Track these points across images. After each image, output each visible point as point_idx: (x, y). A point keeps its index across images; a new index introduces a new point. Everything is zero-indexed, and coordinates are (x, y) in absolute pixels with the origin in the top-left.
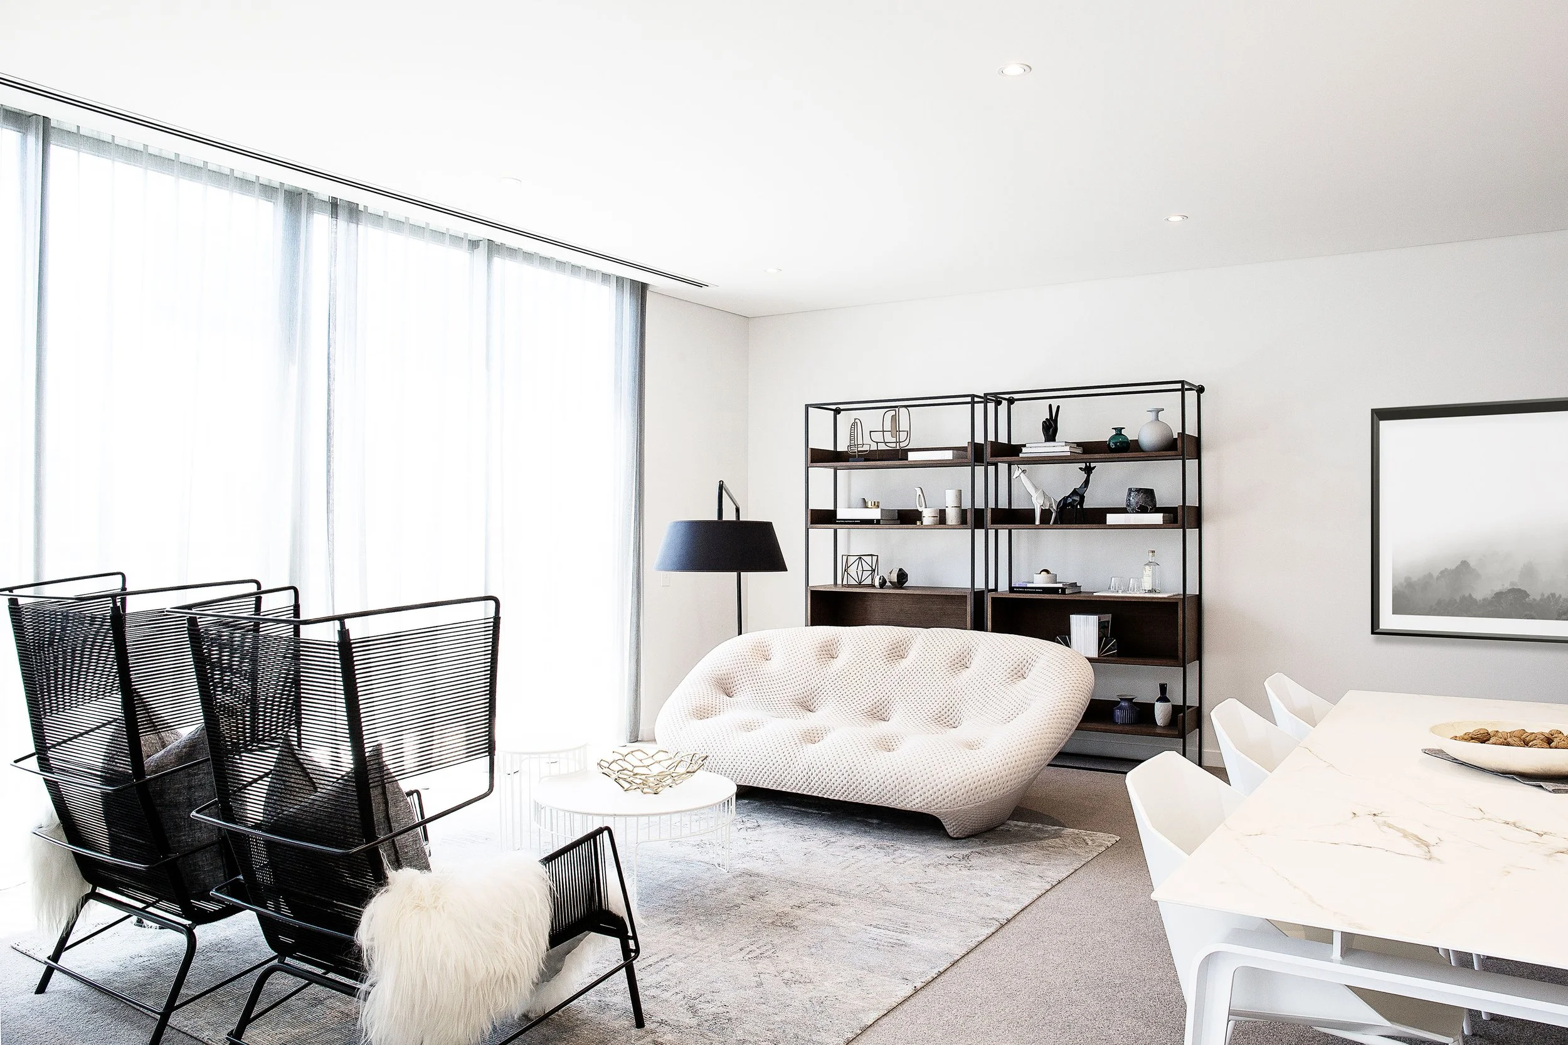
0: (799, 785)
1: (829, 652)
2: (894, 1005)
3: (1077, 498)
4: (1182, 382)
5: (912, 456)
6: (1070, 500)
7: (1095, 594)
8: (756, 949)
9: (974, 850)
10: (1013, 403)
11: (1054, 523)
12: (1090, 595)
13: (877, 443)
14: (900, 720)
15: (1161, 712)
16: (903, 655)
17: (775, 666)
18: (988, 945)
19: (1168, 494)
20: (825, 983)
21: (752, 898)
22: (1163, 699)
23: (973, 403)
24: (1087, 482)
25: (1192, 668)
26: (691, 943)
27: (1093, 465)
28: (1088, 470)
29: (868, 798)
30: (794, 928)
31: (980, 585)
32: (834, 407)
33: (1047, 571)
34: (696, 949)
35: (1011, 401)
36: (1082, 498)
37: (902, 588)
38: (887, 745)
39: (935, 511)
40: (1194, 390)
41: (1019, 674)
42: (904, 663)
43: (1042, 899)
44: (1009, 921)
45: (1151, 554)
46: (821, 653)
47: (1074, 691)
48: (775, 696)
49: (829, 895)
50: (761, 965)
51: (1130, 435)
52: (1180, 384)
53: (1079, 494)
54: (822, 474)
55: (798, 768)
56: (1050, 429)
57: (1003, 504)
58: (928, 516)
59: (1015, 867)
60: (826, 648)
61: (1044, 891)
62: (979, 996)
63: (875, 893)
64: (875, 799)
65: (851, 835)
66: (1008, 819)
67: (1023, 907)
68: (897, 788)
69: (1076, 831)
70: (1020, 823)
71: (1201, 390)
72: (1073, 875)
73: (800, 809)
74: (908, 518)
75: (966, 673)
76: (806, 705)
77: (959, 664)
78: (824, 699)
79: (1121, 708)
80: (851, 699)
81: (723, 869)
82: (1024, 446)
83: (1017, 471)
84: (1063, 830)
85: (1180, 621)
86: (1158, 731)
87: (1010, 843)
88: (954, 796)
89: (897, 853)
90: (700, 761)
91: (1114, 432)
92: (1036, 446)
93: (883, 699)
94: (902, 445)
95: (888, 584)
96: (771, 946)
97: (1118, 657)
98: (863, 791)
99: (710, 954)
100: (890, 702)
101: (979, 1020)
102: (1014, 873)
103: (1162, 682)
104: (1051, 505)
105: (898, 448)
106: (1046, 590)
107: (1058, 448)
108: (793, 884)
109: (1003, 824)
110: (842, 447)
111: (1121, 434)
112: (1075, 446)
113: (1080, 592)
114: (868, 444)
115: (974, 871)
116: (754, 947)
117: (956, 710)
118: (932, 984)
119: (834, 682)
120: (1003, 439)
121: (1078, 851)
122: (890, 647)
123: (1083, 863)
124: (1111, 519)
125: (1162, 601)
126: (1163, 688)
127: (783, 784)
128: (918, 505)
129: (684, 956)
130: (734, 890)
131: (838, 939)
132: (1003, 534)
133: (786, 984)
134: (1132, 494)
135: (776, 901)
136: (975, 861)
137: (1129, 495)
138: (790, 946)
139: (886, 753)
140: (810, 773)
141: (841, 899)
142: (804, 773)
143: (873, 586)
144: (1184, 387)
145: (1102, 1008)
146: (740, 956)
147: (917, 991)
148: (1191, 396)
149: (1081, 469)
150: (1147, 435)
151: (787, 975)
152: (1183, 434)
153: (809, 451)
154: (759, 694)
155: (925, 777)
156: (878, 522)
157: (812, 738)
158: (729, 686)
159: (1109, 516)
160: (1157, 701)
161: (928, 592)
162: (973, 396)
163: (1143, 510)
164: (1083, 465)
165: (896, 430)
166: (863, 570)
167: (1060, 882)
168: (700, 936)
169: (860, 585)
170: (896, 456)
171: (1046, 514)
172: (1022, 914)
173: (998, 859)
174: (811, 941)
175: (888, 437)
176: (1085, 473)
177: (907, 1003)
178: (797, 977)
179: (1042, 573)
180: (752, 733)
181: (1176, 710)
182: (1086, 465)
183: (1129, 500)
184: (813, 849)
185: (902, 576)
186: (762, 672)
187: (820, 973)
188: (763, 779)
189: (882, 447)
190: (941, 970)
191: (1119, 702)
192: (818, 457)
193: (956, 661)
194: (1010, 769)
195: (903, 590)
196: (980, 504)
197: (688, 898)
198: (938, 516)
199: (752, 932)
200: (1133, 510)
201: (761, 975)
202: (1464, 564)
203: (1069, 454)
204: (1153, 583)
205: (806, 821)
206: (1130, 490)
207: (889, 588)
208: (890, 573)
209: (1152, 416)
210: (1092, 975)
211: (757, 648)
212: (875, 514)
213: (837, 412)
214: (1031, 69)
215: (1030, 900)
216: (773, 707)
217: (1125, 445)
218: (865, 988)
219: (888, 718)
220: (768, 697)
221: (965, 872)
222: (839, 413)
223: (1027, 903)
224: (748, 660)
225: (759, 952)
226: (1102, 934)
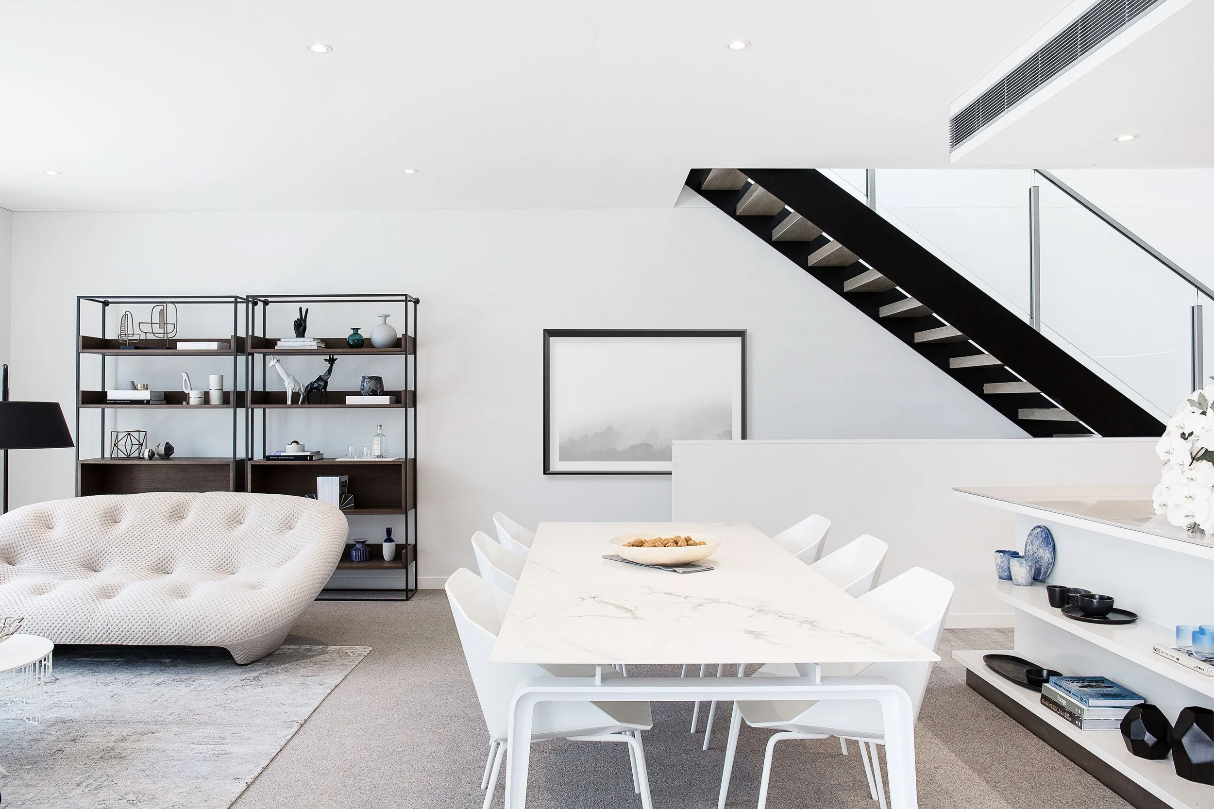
0: (99, 636)
1: (112, 518)
2: (234, 800)
3: (322, 384)
4: (406, 295)
5: (180, 346)
6: (316, 385)
7: (336, 460)
8: (93, 782)
9: (262, 672)
10: (267, 304)
11: (301, 404)
12: (333, 461)
13: (146, 333)
14: (183, 572)
15: (388, 550)
16: (182, 516)
17: (58, 532)
18: (295, 741)
19: (393, 381)
20: (168, 796)
21: (73, 740)
22: (389, 539)
23: (236, 303)
24: (330, 371)
25: (411, 513)
26: (24, 791)
27: (335, 357)
28: (332, 361)
29: (167, 640)
30: (123, 758)
31: (241, 454)
32: (103, 300)
33: (296, 442)
34: (32, 795)
35: (266, 303)
36: (326, 383)
37: (168, 459)
38: (180, 593)
39: (201, 393)
40: (412, 301)
41: (287, 526)
42: (185, 523)
43: (327, 701)
44: (306, 721)
45: (379, 428)
46: (104, 518)
47: (335, 537)
48: (60, 561)
49: (147, 726)
50: (103, 794)
51: (364, 334)
52: (405, 297)
53: (323, 380)
54: (92, 360)
55: (97, 621)
56: (300, 327)
57: (258, 387)
58: (194, 397)
59: (299, 680)
60: (109, 514)
61: (326, 695)
62: (300, 779)
63: (187, 717)
64: (173, 640)
65: (149, 675)
66: (283, 644)
67: (314, 709)
68: (194, 628)
69: (338, 647)
70: (292, 647)
71: (417, 302)
72: (344, 680)
73: (92, 659)
74: (174, 399)
75: (241, 529)
76: (92, 566)
77: (235, 521)
78: (110, 559)
79: (357, 550)
80: (136, 557)
81: (34, 723)
82: (279, 340)
83: (272, 361)
84: (327, 648)
85: (403, 479)
86: (386, 565)
87: (289, 662)
88: (245, 629)
89: (196, 684)
90: (16, 623)
91: (352, 332)
92: (288, 340)
93: (167, 555)
94: (169, 336)
95: (156, 456)
96: (106, 777)
97: (355, 509)
98: (162, 634)
99: (48, 796)
100: (173, 557)
101: (306, 796)
102: (299, 685)
103: (389, 527)
104: (300, 389)
105: (165, 338)
106: (297, 458)
107: (308, 342)
108: (110, 722)
109: (278, 649)
110: (111, 334)
111: (357, 334)
112: (319, 341)
113: (323, 458)
114: (137, 334)
115: (266, 688)
116: (90, 781)
117: (234, 560)
118: (259, 778)
119: (119, 544)
120: (259, 333)
121: (344, 662)
122: (171, 511)
123: (350, 670)
124: (350, 400)
125: (389, 463)
126: (389, 531)
127: (81, 638)
128: (184, 387)
129: (21, 803)
130: (53, 737)
131: (167, 759)
132: (258, 412)
133: (132, 804)
134: (365, 381)
135: (97, 739)
136: (265, 680)
137: (363, 381)
138: (125, 773)
139: (181, 600)
140: (110, 625)
141: (159, 728)
142: (104, 625)
143: (139, 458)
144: (406, 299)
145: (394, 770)
146: (79, 791)
147: (249, 786)
148: (411, 305)
149: (325, 360)
150: (379, 336)
151: (130, 797)
152: (405, 335)
153: (81, 339)
154: (44, 560)
155: (219, 616)
156: (148, 402)
157: (108, 594)
158: (11, 555)
159: (348, 398)
160: (384, 542)
161: (195, 463)
162: (236, 297)
163: (374, 393)
164: (328, 357)
165: (163, 323)
166: (132, 445)
167: (336, 686)
168: (31, 782)
169: (129, 457)
170: (167, 346)
171: (295, 396)
172: (314, 714)
173: (283, 676)
174: (143, 765)
175: (156, 328)
176: (329, 364)
177: (243, 797)
178: (140, 796)
179: (293, 444)
180: (46, 595)
181: (399, 548)
182: (330, 357)
183: (363, 385)
184: (119, 691)
185: (169, 449)
186: (45, 540)
187: (160, 789)
188: (61, 636)
189: (150, 337)
190: (264, 766)
191: (355, 545)
192: (89, 344)
193: (232, 518)
194: (290, 602)
195: (171, 461)
196: (241, 387)
197: (7, 753)
198: (203, 397)
199: (84, 769)
200: (366, 393)
201: (106, 802)
202: (610, 428)
203: (316, 348)
204: (381, 450)
205: (102, 669)
206: (364, 377)
207: (157, 459)
208: (158, 446)
209: (381, 320)
210: (380, 749)
211: (39, 518)
212: (145, 395)
213: (106, 304)
214: (332, 49)
215: (318, 704)
216: (59, 571)
217: (360, 342)
218: (205, 792)
219: (171, 571)
220: (53, 562)
221: (259, 690)
222: (108, 305)
223: (317, 706)
224: (30, 530)
225: (96, 784)
226: (379, 719)
